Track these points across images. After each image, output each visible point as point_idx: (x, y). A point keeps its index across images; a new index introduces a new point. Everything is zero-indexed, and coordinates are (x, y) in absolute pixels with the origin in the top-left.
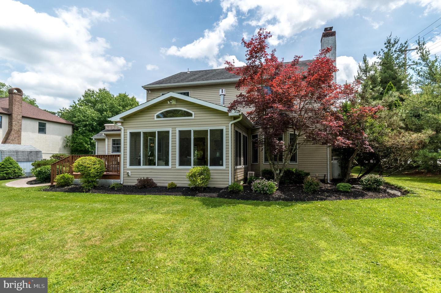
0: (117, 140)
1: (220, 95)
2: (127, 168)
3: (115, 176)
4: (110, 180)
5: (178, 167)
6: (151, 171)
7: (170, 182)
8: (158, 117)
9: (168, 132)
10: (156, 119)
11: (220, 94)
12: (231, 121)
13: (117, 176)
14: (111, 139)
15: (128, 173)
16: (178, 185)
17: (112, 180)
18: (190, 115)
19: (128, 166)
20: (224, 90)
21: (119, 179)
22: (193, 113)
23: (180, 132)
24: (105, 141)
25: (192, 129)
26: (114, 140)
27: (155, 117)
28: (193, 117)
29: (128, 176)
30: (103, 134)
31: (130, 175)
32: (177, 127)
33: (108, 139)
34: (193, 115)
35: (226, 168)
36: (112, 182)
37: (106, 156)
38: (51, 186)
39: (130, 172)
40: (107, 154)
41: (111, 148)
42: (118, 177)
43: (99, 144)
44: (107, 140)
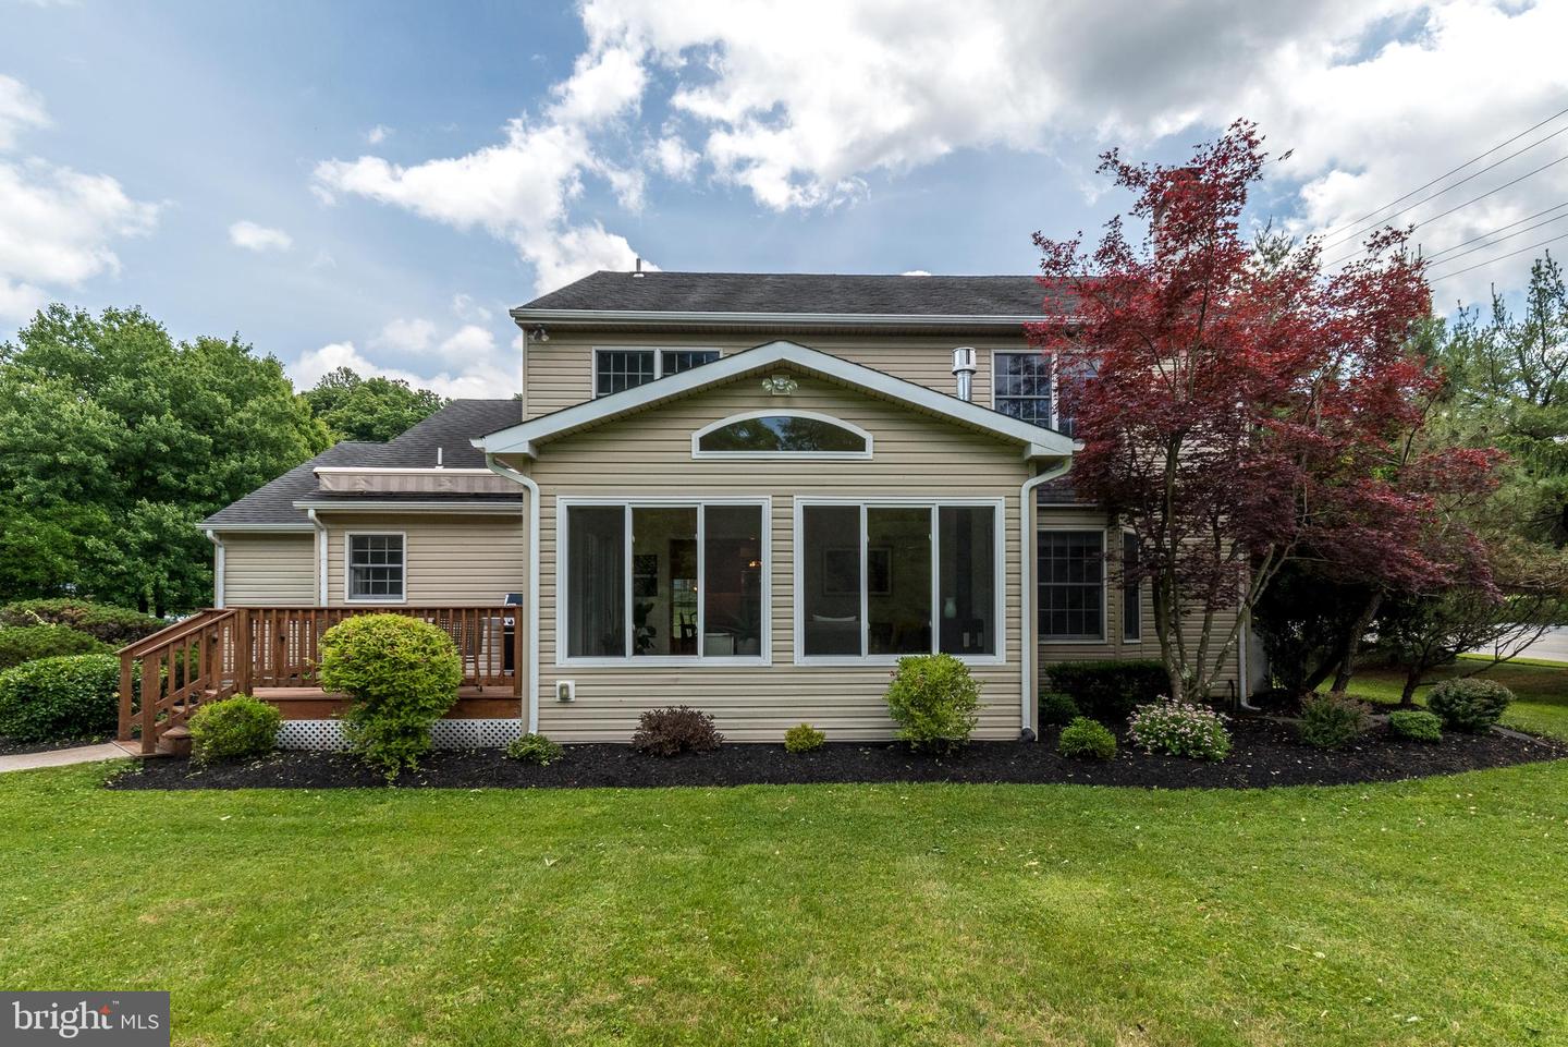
0: (374, 538)
1: (955, 373)
2: (557, 665)
3: (491, 704)
4: (469, 722)
5: (800, 659)
6: (677, 679)
7: (795, 724)
8: (708, 443)
9: (756, 511)
10: (697, 453)
11: (955, 369)
12: (1028, 477)
13: (506, 704)
14: (347, 535)
15: (567, 687)
16: (830, 736)
17: (479, 722)
18: (857, 444)
19: (562, 658)
20: (973, 353)
21: (518, 715)
22: (868, 437)
23: (811, 513)
24: (313, 545)
25: (863, 501)
26: (357, 542)
27: (695, 444)
28: (869, 454)
29: (565, 700)
30: (311, 514)
31: (572, 697)
32: (800, 493)
33: (329, 537)
34: (869, 445)
35: (1010, 664)
36: (479, 731)
37: (319, 611)
38: (148, 761)
39: (571, 684)
40: (324, 604)
41: (347, 575)
42: (512, 706)
43: (230, 555)
44: (322, 540)
